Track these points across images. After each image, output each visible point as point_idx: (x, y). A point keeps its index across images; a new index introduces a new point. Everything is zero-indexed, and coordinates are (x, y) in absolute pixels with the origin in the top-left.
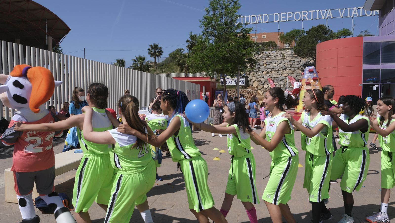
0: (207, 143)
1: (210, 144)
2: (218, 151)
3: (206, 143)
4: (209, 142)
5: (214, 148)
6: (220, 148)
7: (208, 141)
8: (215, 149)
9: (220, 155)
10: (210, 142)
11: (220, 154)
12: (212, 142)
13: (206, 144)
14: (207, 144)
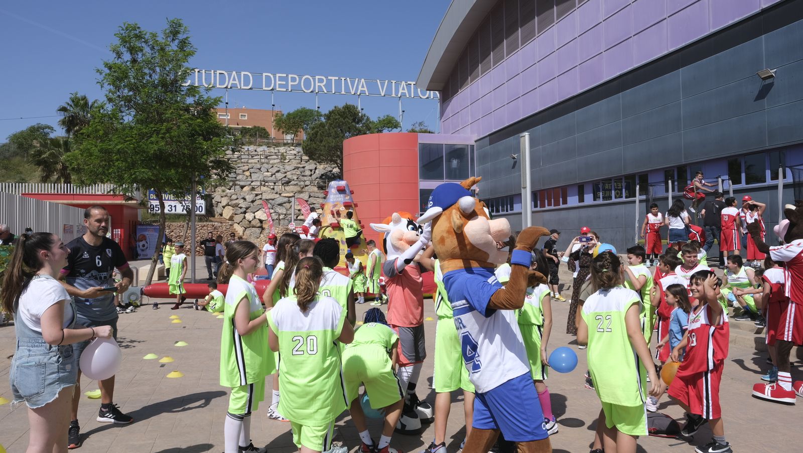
0: (127, 345)
1: (134, 347)
2: (156, 360)
4: (132, 341)
5: (147, 354)
6: (161, 353)
8: (150, 357)
10: (134, 341)
11: (163, 366)
12: (139, 342)
13: (126, 348)
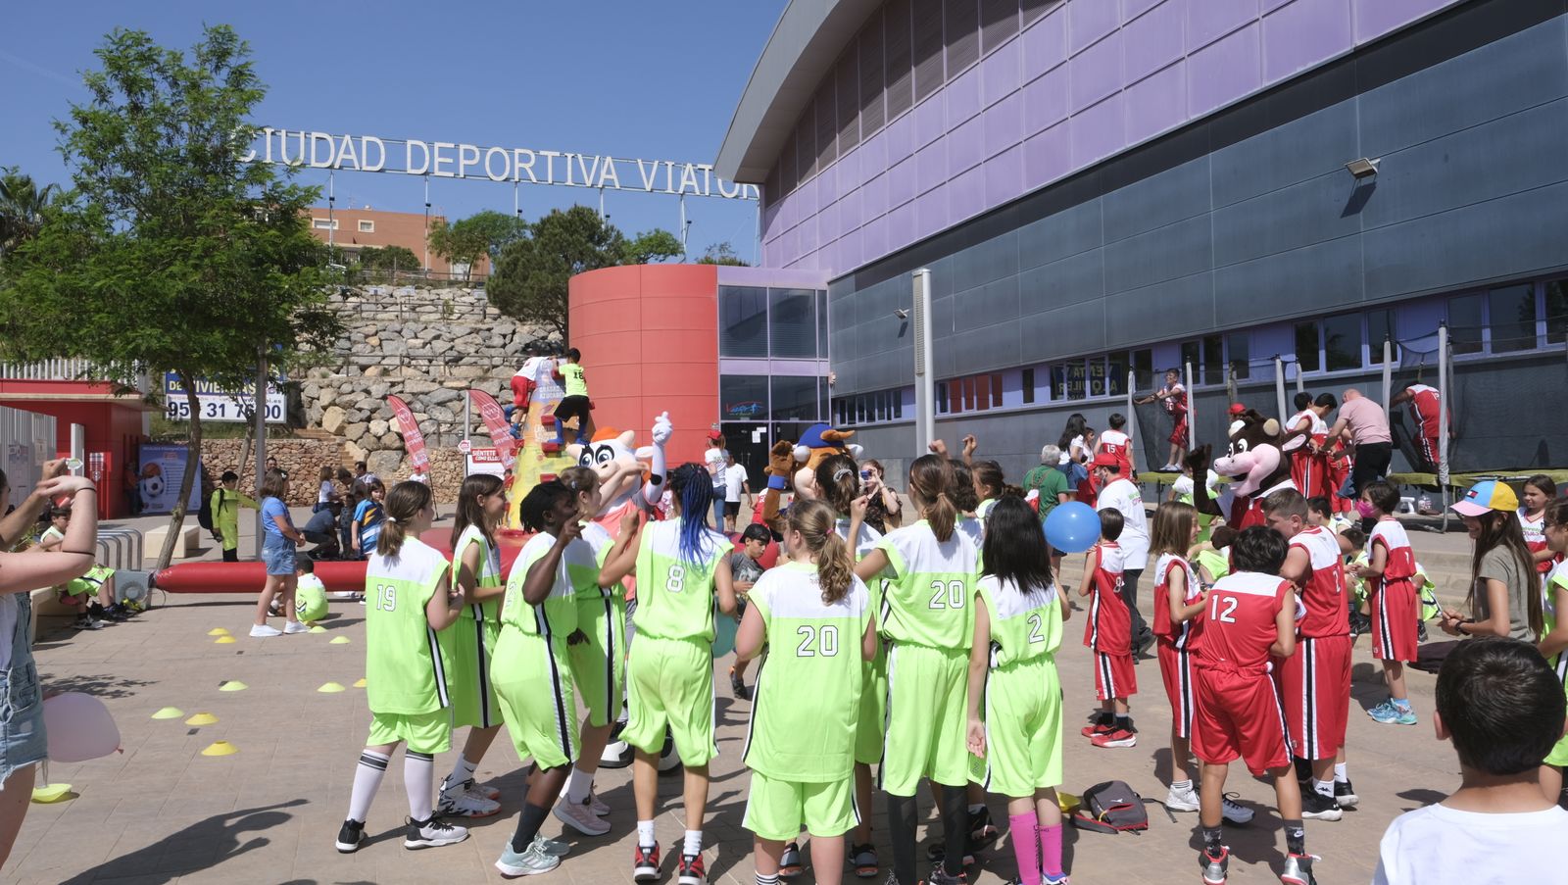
0: (117, 691)
1: (132, 694)
2: (180, 720)
3: (109, 689)
4: (127, 683)
5: (160, 708)
6: (190, 706)
7: (120, 681)
8: (166, 713)
9: (191, 736)
10: (133, 683)
11: (193, 732)
12: (143, 684)
13: (114, 697)
14: (117, 694)
